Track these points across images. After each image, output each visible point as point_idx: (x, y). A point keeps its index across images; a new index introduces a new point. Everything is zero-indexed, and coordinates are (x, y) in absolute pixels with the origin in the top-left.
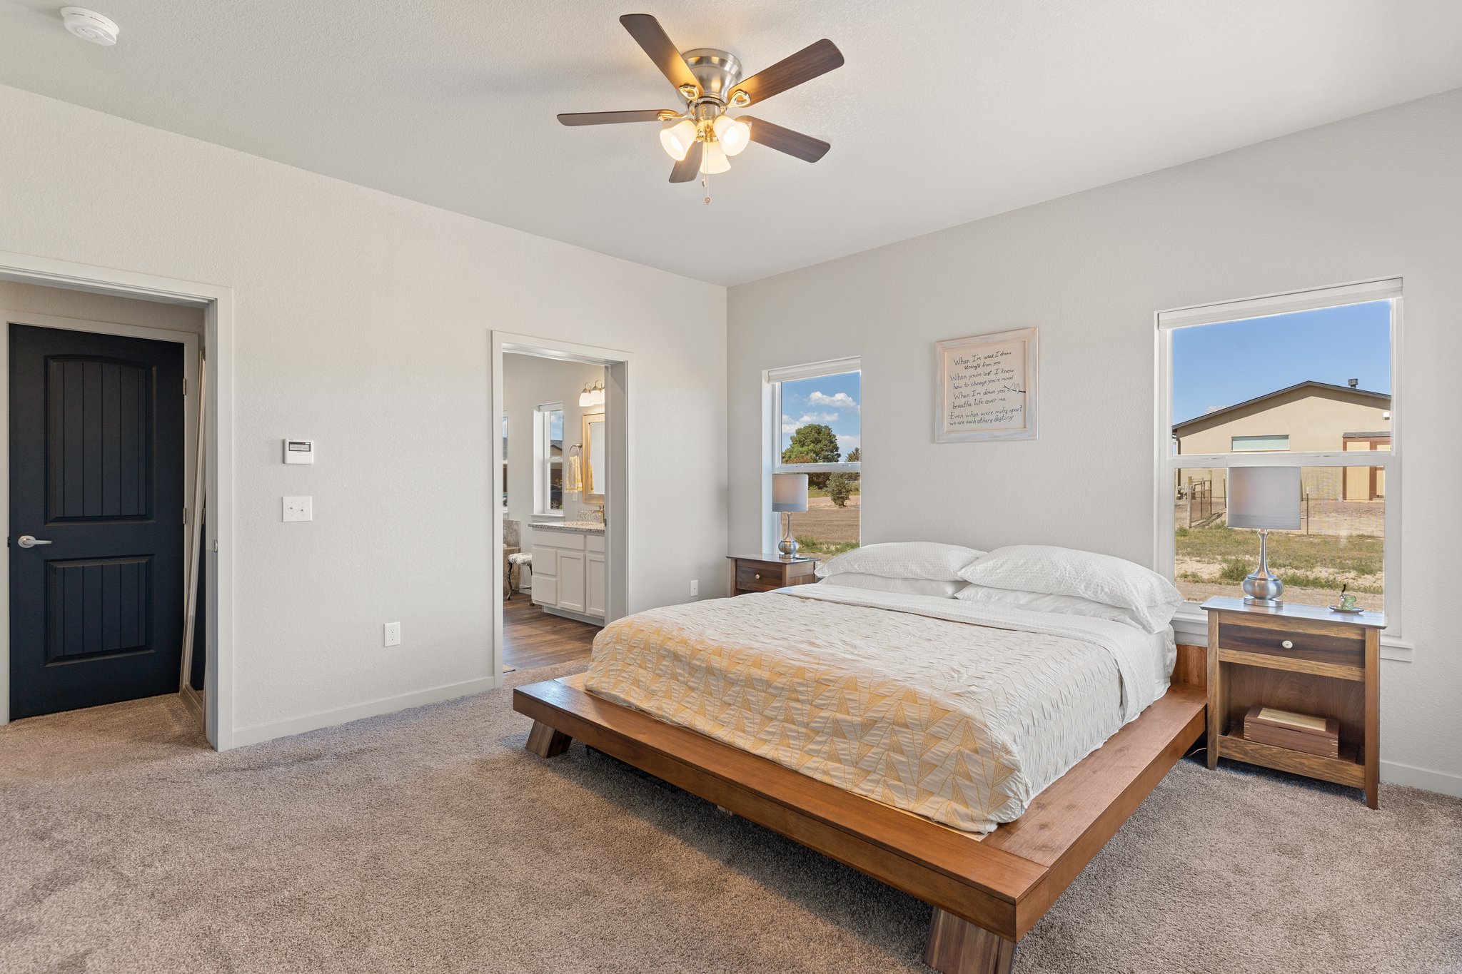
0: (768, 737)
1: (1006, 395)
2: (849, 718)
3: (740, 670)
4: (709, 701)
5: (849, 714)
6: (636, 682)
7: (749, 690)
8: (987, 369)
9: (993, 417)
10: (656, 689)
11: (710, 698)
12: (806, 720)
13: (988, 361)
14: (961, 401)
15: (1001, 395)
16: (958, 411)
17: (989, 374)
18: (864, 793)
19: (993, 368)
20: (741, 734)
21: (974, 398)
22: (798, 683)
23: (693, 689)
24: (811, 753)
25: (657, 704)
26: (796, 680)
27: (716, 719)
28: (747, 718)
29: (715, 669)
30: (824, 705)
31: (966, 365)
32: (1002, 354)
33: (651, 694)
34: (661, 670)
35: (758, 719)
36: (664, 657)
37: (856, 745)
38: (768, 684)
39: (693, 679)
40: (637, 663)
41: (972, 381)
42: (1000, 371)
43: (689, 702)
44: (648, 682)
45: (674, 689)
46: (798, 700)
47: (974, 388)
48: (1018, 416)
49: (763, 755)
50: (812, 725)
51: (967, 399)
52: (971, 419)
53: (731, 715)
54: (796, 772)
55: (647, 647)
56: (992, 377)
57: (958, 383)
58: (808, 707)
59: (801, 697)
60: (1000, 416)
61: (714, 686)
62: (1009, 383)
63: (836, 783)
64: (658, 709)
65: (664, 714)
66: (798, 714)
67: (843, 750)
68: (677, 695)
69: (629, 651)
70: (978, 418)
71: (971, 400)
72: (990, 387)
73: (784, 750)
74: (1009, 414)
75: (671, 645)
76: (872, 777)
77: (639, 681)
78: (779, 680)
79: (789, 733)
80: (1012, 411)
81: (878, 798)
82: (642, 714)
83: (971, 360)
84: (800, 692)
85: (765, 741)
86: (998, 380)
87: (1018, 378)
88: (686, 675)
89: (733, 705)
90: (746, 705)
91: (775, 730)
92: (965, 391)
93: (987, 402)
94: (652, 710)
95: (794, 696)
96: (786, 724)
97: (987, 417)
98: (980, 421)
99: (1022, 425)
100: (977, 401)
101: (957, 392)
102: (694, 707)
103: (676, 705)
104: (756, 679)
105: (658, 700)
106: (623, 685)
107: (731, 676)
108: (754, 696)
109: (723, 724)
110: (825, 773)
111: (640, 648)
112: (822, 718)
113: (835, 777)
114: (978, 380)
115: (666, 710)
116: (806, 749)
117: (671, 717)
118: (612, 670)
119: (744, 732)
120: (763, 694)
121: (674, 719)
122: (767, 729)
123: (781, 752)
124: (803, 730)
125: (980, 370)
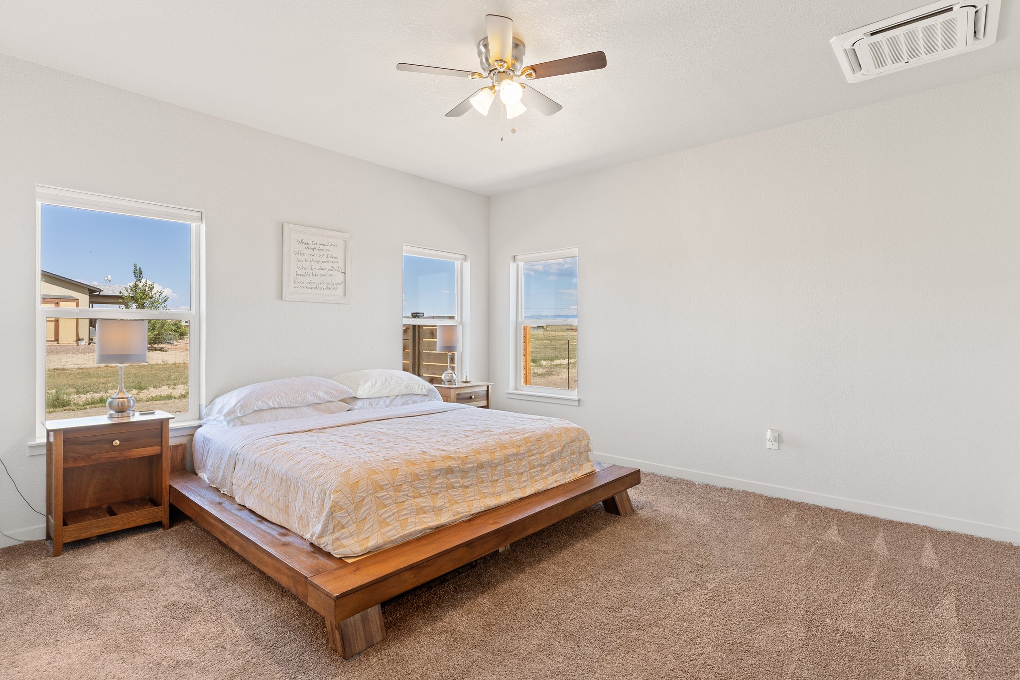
0: (525, 484)
1: (333, 273)
2: (556, 450)
3: (498, 456)
4: (484, 487)
5: (555, 448)
6: (421, 511)
7: (508, 464)
8: (321, 253)
9: (325, 286)
10: (441, 504)
11: (484, 485)
12: (540, 462)
13: (322, 247)
14: (303, 272)
15: (330, 273)
16: (300, 279)
17: (322, 256)
18: (569, 480)
19: (326, 253)
20: (512, 492)
21: (312, 271)
22: (531, 446)
23: (468, 487)
24: (546, 478)
25: (451, 513)
26: (529, 445)
27: (493, 494)
28: (510, 481)
29: (485, 462)
30: (544, 450)
31: (307, 246)
32: (331, 245)
33: (438, 510)
34: (436, 488)
35: (516, 478)
36: (436, 477)
37: (560, 461)
38: (517, 454)
39: (466, 480)
40: (410, 497)
41: (311, 258)
42: (329, 256)
43: (471, 496)
44: (431, 504)
45: (455, 495)
46: (533, 455)
47: (312, 264)
48: (341, 288)
49: (531, 494)
50: (543, 463)
51: (307, 270)
52: (309, 285)
53: (500, 486)
54: (546, 490)
55: (416, 477)
56: (324, 259)
57: (300, 257)
58: (538, 456)
59: (534, 452)
60: (329, 286)
61: (484, 474)
62: (335, 266)
63: (562, 482)
64: (454, 515)
65: (462, 515)
66: (535, 462)
67: (557, 466)
68: (460, 498)
69: (396, 491)
70: (314, 286)
71: (310, 272)
72: (323, 266)
73: (536, 485)
74: (335, 286)
75: (439, 465)
76: (568, 471)
77: (422, 508)
78: (521, 449)
79: (533, 475)
80: (337, 284)
81: (573, 478)
82: (439, 530)
83: (310, 243)
84: (533, 449)
85: (525, 487)
86: (328, 262)
87: (341, 264)
88: (460, 480)
89: (500, 479)
90: (508, 474)
91: (526, 478)
92: (306, 265)
93: (321, 275)
94: (450, 519)
95: (531, 453)
96: (531, 471)
97: (320, 286)
98: (316, 288)
99: (342, 294)
100: (314, 273)
101: (299, 264)
102: (476, 497)
103: (465, 505)
104: (510, 455)
105: (449, 510)
106: (410, 520)
107: (495, 461)
108: (510, 466)
109: (499, 494)
110: (556, 481)
111: (408, 482)
112: (546, 457)
113: (560, 480)
114: (315, 258)
115: (462, 511)
116: (544, 477)
117: (469, 513)
118: (388, 517)
119: (513, 490)
120: (515, 462)
121: (472, 513)
122: (523, 480)
123: (536, 486)
124: (539, 468)
125: (317, 252)
